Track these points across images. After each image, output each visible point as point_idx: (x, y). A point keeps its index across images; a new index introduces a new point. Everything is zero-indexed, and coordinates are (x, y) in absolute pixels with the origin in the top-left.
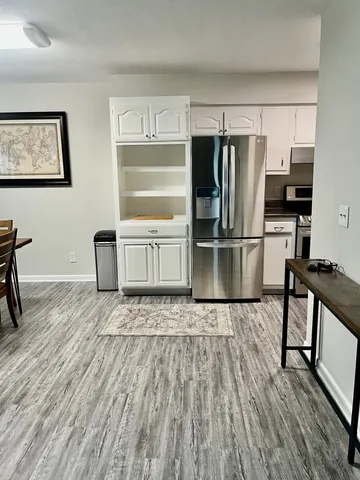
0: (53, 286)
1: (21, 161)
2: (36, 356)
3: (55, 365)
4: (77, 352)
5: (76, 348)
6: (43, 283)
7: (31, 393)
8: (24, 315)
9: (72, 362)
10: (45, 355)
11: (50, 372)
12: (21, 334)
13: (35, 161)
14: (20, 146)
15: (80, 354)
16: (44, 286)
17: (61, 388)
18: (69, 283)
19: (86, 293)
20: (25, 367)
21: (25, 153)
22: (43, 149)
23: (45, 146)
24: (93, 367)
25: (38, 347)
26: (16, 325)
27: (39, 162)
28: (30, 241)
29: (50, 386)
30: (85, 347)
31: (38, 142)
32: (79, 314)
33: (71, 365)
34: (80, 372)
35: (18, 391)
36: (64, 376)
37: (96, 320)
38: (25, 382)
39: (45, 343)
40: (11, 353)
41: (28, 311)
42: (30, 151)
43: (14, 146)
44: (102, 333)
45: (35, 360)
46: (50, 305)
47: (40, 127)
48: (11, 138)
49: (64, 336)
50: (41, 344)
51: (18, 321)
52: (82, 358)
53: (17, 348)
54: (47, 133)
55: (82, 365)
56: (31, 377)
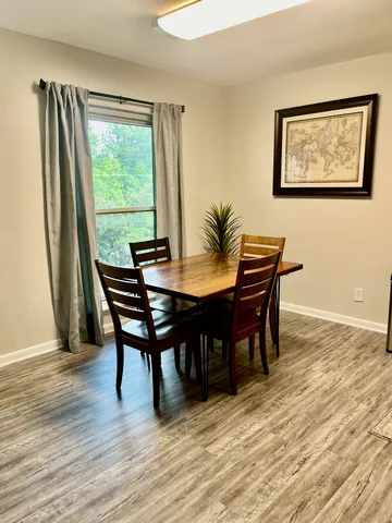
0: (327, 327)
1: (311, 165)
2: (273, 431)
3: (293, 459)
4: (330, 448)
5: (330, 441)
6: (317, 320)
7: (249, 493)
8: (281, 358)
9: (319, 465)
10: (284, 435)
11: (283, 468)
12: (268, 385)
13: (328, 163)
14: (314, 146)
15: (332, 456)
16: (316, 323)
17: (289, 508)
18: (348, 327)
19: (369, 349)
20: (256, 442)
21: (317, 155)
22: (341, 149)
23: (344, 145)
24: (346, 490)
25: (281, 417)
26: (266, 372)
27: (332, 166)
28: (300, 267)
29: (275, 495)
30: (345, 444)
31: (335, 140)
32: (348, 382)
33: (315, 469)
34: (325, 492)
35: (235, 481)
36: (300, 486)
37: (374, 400)
38: (247, 470)
39: (292, 413)
40: (248, 412)
41: (287, 356)
42: (323, 152)
43: (306, 147)
44: (377, 429)
45: (271, 436)
46: (315, 354)
47: (341, 120)
48: (303, 137)
49: (318, 412)
50: (286, 413)
51: (270, 366)
52: (334, 464)
53: (258, 406)
54: (348, 127)
55: (330, 479)
56: (258, 463)
